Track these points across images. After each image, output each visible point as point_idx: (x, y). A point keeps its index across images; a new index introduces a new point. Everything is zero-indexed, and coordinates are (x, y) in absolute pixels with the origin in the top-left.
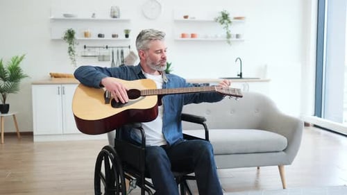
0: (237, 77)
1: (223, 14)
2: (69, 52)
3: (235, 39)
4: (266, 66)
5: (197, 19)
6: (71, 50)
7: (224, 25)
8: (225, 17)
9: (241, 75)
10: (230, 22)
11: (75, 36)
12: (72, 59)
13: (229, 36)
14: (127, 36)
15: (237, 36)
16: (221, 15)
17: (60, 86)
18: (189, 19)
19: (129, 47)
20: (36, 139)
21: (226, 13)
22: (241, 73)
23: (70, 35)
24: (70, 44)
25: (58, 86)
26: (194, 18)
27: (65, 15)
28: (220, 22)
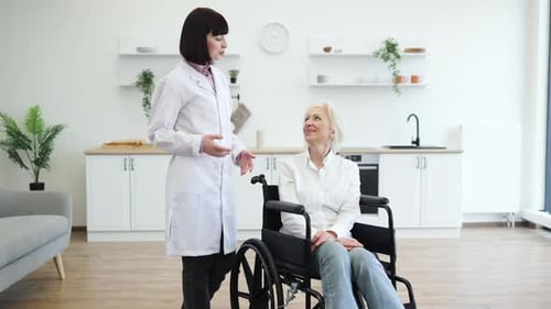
0: (411, 145)
1: (388, 43)
2: (145, 106)
3: (409, 83)
4: (461, 128)
5: (344, 53)
6: (147, 102)
7: (389, 63)
8: (391, 48)
9: (417, 142)
10: (398, 57)
11: (154, 80)
12: (148, 116)
13: (398, 79)
14: (233, 80)
15: (414, 79)
16: (384, 46)
17: (127, 157)
18: (332, 52)
19: (238, 97)
20: (90, 238)
21: (394, 42)
22: (418, 140)
23: (147, 80)
24: (146, 92)
25: (124, 157)
26: (340, 51)
27: (139, 49)
28: (383, 57)
